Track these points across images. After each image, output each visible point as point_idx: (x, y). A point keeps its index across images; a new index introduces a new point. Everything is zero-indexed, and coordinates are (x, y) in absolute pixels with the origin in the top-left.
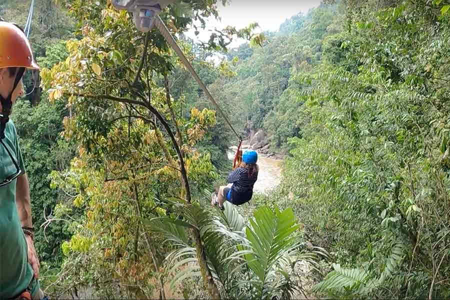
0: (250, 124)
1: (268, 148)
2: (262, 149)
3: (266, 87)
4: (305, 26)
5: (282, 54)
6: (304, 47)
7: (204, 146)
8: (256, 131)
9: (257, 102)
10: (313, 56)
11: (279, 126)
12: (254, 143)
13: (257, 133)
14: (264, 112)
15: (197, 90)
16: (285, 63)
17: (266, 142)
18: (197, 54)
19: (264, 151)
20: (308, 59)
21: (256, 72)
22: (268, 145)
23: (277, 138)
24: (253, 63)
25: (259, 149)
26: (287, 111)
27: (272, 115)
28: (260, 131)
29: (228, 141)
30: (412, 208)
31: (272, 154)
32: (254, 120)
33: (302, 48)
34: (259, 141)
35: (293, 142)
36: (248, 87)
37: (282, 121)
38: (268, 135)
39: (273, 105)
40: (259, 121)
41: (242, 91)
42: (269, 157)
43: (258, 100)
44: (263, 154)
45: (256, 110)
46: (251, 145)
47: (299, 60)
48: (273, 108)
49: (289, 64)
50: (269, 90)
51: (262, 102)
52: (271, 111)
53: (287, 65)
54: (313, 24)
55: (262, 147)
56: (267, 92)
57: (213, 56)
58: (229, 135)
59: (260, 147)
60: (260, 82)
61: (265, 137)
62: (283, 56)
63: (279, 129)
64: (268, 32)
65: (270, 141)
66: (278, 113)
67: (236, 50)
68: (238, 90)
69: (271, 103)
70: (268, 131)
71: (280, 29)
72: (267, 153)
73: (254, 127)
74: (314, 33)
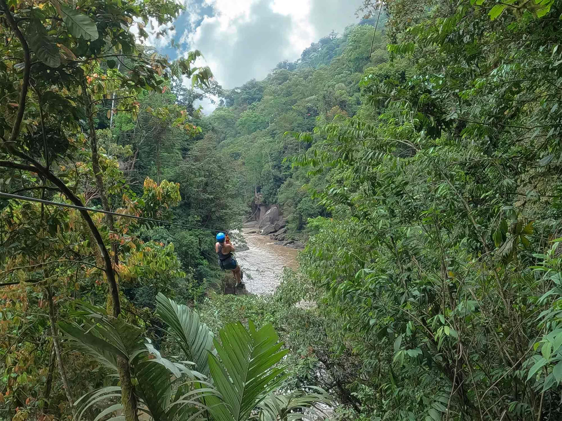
0: (260, 198)
1: (285, 232)
2: (276, 234)
3: (282, 145)
4: (340, 54)
5: (305, 96)
6: (337, 86)
7: (190, 230)
8: (267, 207)
9: (268, 167)
10: (350, 98)
11: (299, 201)
12: (265, 225)
13: (269, 211)
14: (279, 181)
15: (181, 149)
16: (309, 109)
17: (281, 223)
18: (181, 95)
19: (279, 237)
20: (343, 104)
21: (268, 123)
22: (285, 228)
23: (297, 218)
24: (264, 110)
25: (272, 234)
26: (311, 180)
27: (290, 185)
28: (274, 208)
29: (225, 223)
30: (443, 330)
31: (290, 241)
32: (266, 192)
33: (333, 86)
34: (272, 223)
35: (315, 223)
36: (255, 144)
37: (304, 194)
38: (285, 213)
39: (291, 171)
40: (273, 193)
41: (247, 150)
42: (286, 244)
43: (270, 164)
44: (278, 242)
45: (268, 179)
46: (261, 228)
47: (329, 105)
48: (291, 176)
49: (315, 111)
50: (285, 148)
51: (275, 166)
52: (289, 179)
53: (312, 112)
54: (351, 50)
55: (276, 231)
56: (284, 152)
57: (204, 99)
58: (226, 214)
59: (273, 230)
60: (274, 137)
61: (281, 217)
62: (307, 99)
63: (299, 206)
64: (285, 63)
65: (287, 222)
66: (298, 183)
67: (239, 91)
68: (241, 150)
69: (288, 168)
70: (285, 208)
71: (303, 59)
72: (283, 240)
73: (265, 202)
74: (351, 64)
